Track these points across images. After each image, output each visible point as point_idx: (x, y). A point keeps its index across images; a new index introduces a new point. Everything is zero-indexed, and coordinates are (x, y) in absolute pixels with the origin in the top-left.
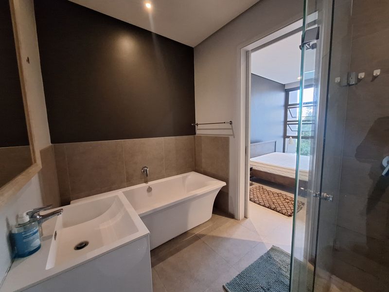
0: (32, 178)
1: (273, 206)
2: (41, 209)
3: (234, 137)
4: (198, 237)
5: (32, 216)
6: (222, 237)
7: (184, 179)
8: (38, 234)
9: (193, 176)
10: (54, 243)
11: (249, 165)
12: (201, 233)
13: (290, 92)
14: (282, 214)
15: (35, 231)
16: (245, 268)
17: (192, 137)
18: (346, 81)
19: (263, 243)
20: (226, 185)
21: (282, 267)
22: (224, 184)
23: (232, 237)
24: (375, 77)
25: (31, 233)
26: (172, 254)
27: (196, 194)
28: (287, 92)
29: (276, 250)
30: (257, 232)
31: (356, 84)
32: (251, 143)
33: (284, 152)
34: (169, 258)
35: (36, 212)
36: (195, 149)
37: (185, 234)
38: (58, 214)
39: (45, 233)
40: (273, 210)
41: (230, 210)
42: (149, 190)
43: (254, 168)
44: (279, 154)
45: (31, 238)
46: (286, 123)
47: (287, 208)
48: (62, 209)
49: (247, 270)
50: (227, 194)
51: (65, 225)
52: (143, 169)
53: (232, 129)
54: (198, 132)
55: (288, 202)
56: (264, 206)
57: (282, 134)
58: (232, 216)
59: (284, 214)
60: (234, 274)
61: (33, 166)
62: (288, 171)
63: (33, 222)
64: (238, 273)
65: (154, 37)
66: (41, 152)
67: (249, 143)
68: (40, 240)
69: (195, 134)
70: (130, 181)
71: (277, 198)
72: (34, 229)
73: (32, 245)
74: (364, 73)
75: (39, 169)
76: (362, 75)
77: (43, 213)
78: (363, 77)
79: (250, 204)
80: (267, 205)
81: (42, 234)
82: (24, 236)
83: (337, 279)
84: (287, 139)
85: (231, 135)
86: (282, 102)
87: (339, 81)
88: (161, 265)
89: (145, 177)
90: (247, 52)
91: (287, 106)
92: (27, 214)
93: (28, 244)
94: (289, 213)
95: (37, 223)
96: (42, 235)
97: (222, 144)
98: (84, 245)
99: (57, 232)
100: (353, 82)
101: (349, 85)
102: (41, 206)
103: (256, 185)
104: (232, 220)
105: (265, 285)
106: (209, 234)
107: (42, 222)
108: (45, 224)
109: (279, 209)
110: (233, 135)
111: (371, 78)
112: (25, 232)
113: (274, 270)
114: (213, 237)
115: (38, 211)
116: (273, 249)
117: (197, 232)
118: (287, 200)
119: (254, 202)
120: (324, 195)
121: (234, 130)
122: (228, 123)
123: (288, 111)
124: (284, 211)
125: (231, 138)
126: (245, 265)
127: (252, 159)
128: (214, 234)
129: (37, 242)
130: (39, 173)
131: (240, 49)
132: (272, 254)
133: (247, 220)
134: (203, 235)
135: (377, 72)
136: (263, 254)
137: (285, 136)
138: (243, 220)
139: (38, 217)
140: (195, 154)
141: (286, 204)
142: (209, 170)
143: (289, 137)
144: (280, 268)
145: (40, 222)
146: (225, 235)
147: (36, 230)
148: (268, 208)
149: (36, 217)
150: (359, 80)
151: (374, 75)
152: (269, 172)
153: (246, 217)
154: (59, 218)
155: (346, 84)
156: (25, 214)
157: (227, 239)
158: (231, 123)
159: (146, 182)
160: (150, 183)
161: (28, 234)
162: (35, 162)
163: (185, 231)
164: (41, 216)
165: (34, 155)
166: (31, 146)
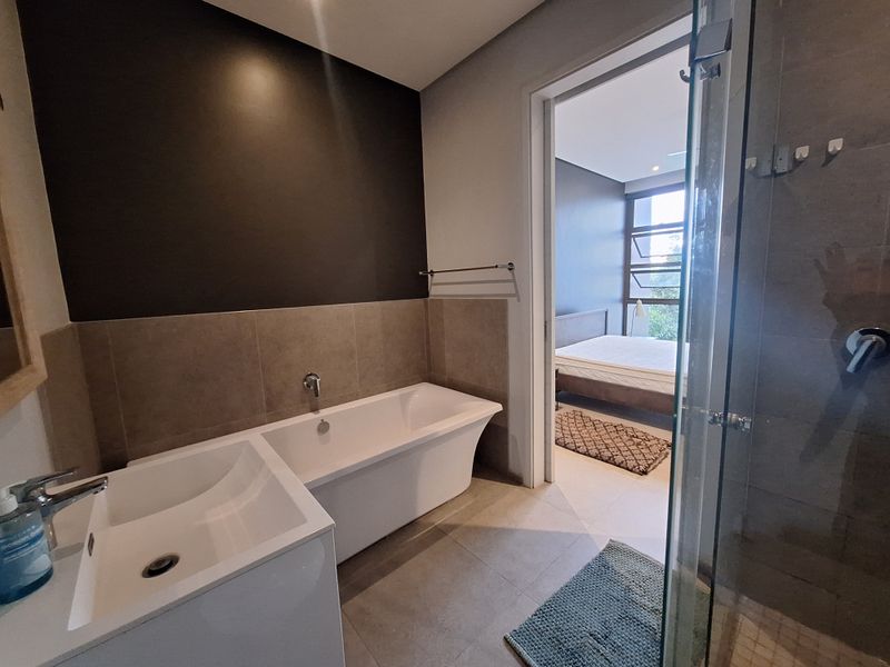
0: (23, 402)
1: (607, 454)
2: (47, 479)
3: (519, 300)
4: (441, 532)
5: (26, 495)
6: (495, 529)
7: (404, 400)
8: (43, 542)
9: (424, 394)
10: (86, 565)
11: (553, 363)
12: (448, 522)
13: (636, 201)
14: (627, 469)
15: (33, 534)
16: (551, 595)
17: (419, 302)
18: (770, 165)
19: (588, 535)
20: (501, 409)
21: (633, 585)
22: (498, 407)
23: (519, 527)
24: (830, 157)
25: (24, 539)
26: (382, 574)
27: (436, 433)
28: (629, 200)
29: (618, 549)
30: (574, 512)
31: (790, 171)
32: (557, 315)
33: (624, 333)
34: (377, 584)
35: (36, 488)
36: (428, 330)
37: (412, 525)
38: (94, 490)
39: (63, 540)
40: (606, 462)
41: (513, 466)
42: (323, 427)
43: (563, 371)
44: (615, 338)
45: (25, 553)
46: (627, 270)
47: (637, 457)
48: (106, 478)
49: (555, 598)
50: (506, 430)
51: (115, 518)
52: (305, 380)
53: (514, 281)
54: (434, 291)
55: (639, 444)
56: (587, 454)
57: (619, 294)
58: (517, 480)
59: (631, 471)
60: (527, 608)
61: (24, 371)
62: (636, 374)
63: (28, 512)
64: (538, 606)
65: (327, 63)
66: (44, 339)
67: (553, 314)
68: (50, 556)
69: (426, 294)
70: (274, 410)
71: (614, 435)
72: (33, 531)
73: (26, 572)
74: (807, 147)
75: (39, 382)
76: (803, 152)
77: (53, 490)
78: (805, 156)
79: (557, 451)
80: (594, 452)
81: (54, 543)
82: (4, 547)
83: (752, 603)
84: (630, 307)
85: (513, 295)
86: (619, 224)
87: (754, 165)
88: (358, 600)
89: (312, 398)
90: (544, 102)
91: (629, 232)
92: (11, 493)
93: (16, 569)
94: (642, 468)
95: (38, 514)
96: (56, 545)
97: (492, 318)
98: (166, 564)
99: (95, 536)
100: (782, 167)
101: (775, 174)
102: (48, 471)
103: (567, 408)
104: (517, 489)
105: (597, 628)
106: (468, 523)
107: (55, 512)
108: (61, 516)
109: (619, 459)
110: (516, 295)
111: (823, 158)
112: (8, 538)
113: (615, 594)
114: (477, 529)
115: (41, 485)
116: (612, 548)
117: (439, 520)
118: (635, 439)
119: (565, 447)
120: (733, 417)
121: (518, 284)
122: (503, 267)
123: (633, 244)
124: (631, 464)
125: (512, 302)
126: (550, 587)
127: (558, 352)
128: (476, 521)
129: (41, 563)
130: (40, 390)
131: (530, 94)
132: (611, 560)
133: (551, 488)
134: (452, 527)
135: (836, 145)
136: (589, 560)
137: (627, 300)
138: (542, 487)
139: (42, 499)
140: (428, 343)
141: (635, 447)
142: (461, 377)
143: (634, 301)
144: (628, 589)
145: (46, 512)
146: (504, 524)
147: (38, 531)
148: (595, 457)
149: (35, 499)
150: (797, 163)
151: (830, 150)
152: (594, 378)
153: (547, 481)
154: (100, 500)
155: (769, 172)
156: (4, 493)
157: (511, 532)
158: (511, 267)
159: (315, 409)
160: (324, 413)
161: (15, 543)
162: (29, 362)
163: (412, 519)
164: (49, 497)
165: (25, 344)
166: (16, 328)
